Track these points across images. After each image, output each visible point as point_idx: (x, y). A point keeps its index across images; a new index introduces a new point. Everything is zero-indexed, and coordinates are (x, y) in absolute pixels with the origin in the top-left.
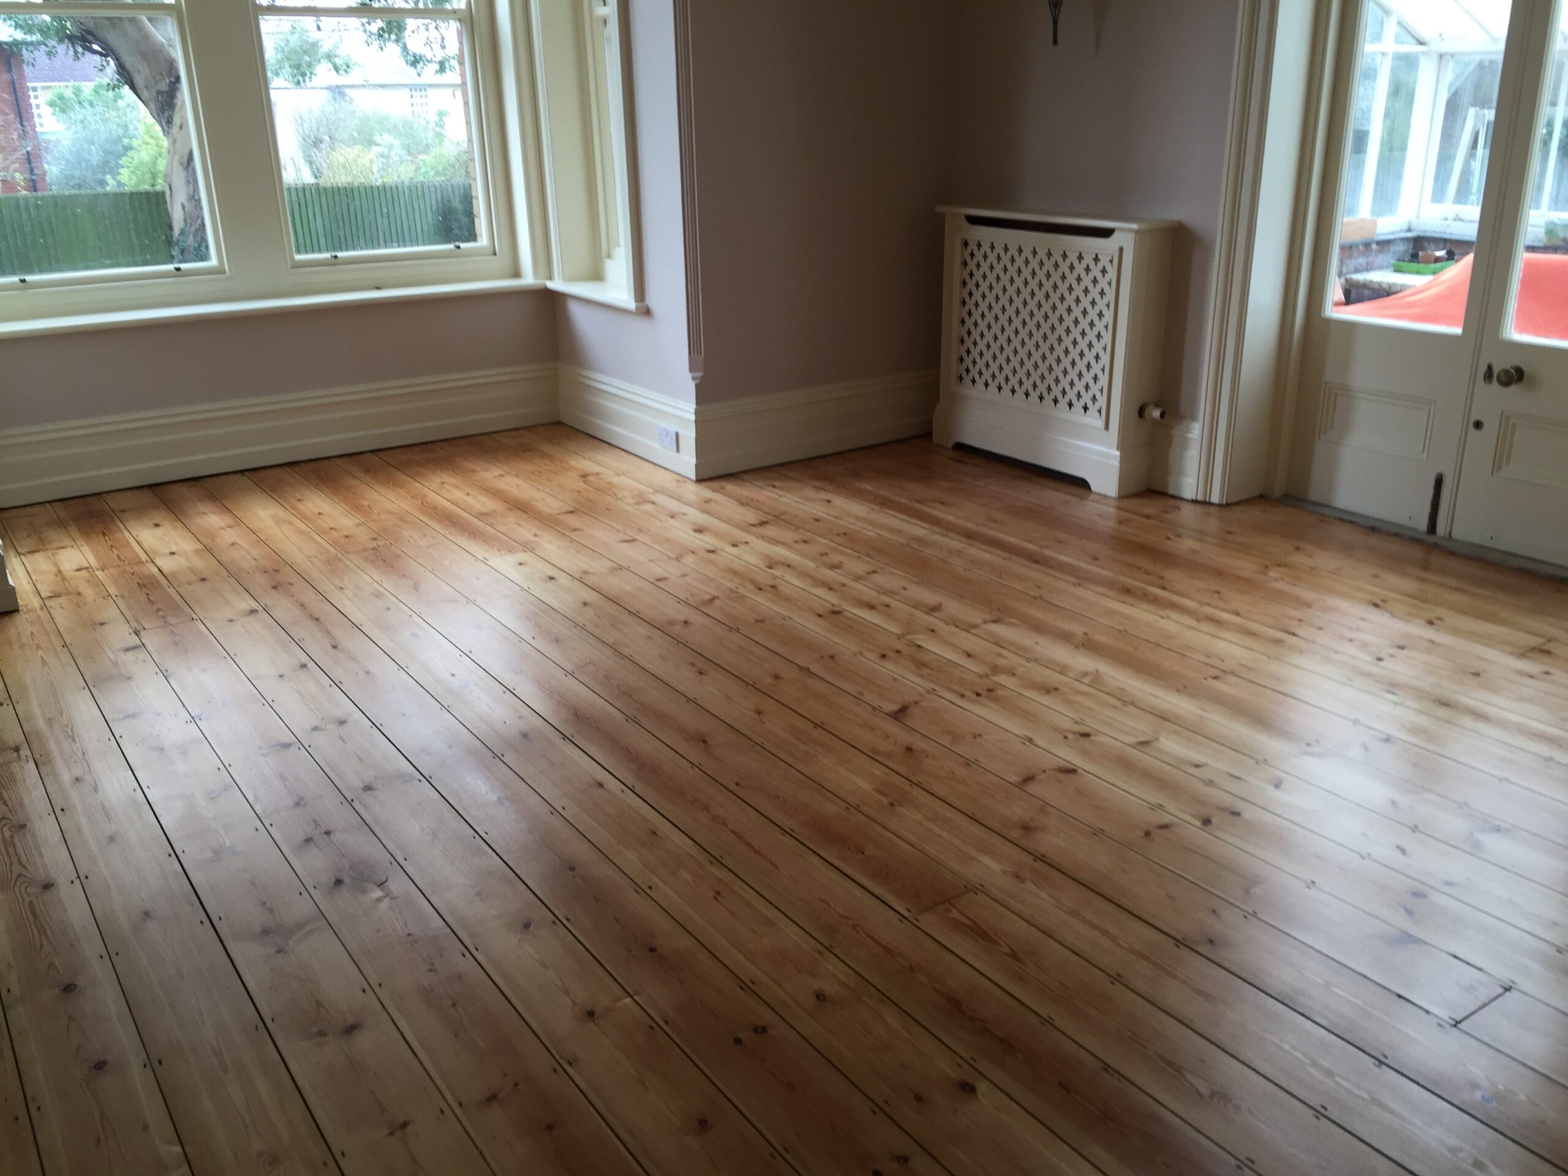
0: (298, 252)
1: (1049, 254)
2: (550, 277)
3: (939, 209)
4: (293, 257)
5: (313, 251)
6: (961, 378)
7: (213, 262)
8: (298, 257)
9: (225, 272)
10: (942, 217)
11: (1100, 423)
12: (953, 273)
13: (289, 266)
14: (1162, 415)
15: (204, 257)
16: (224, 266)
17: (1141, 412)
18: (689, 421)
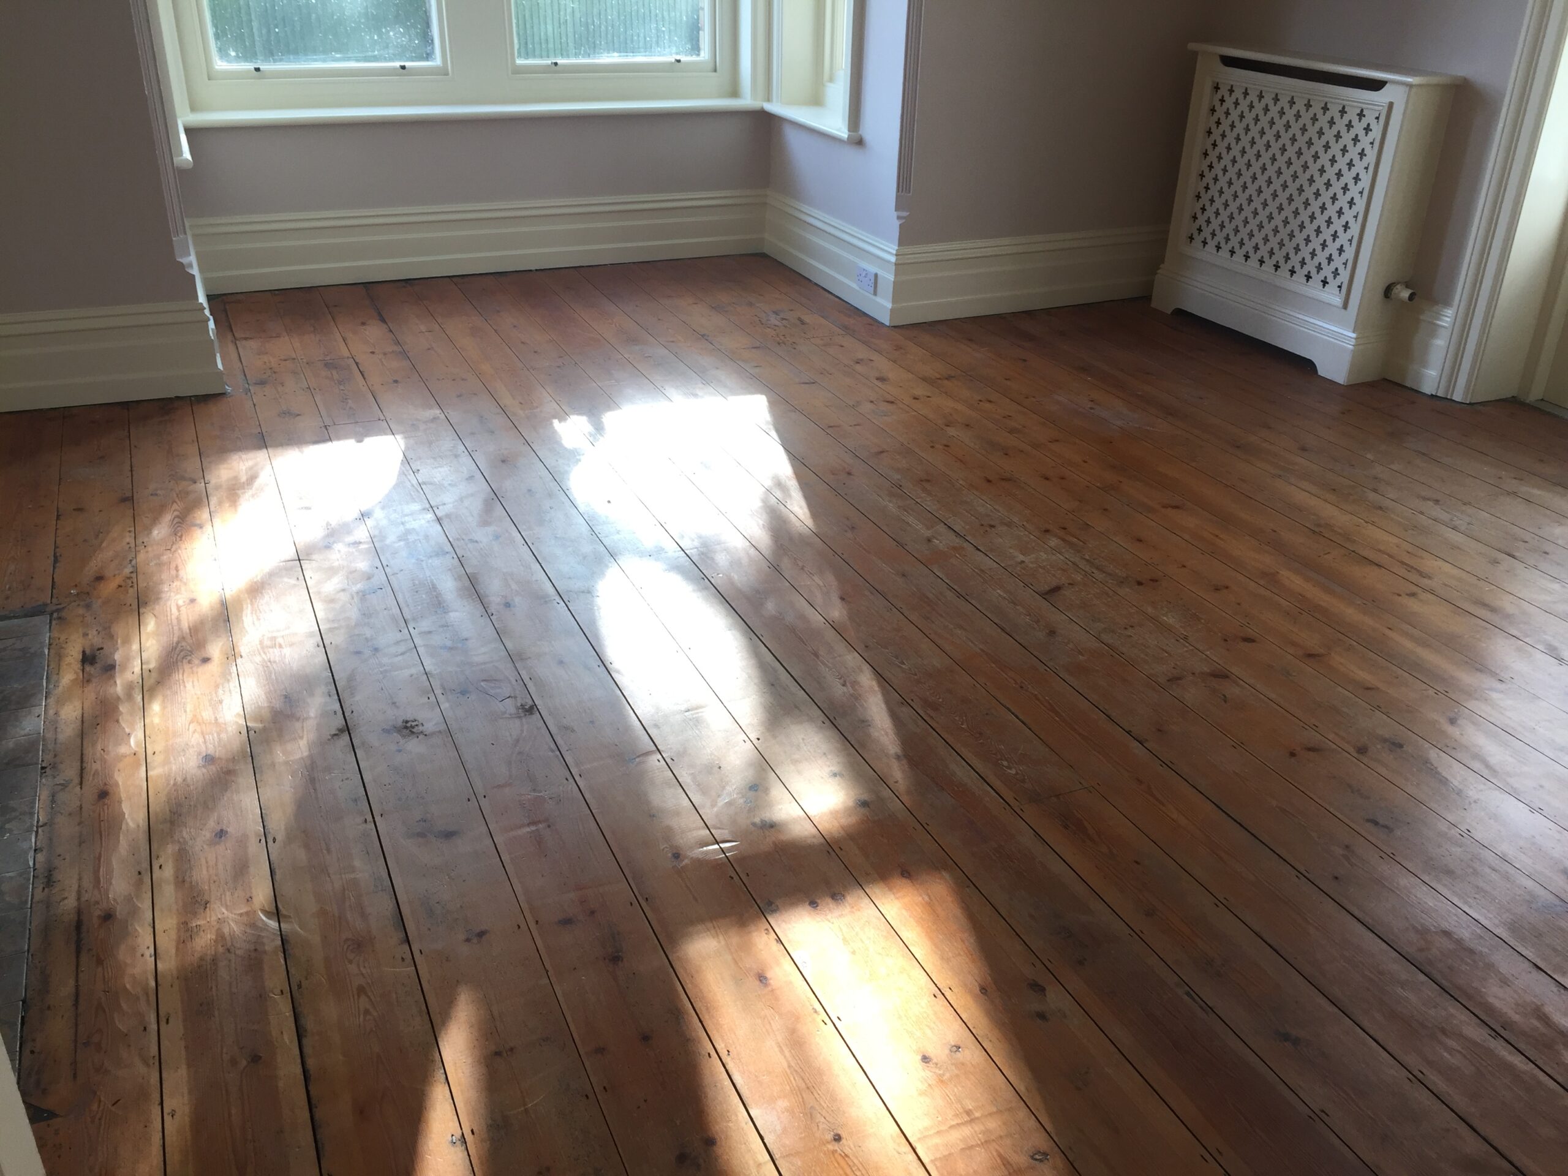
0: (520, 56)
1: (1308, 106)
2: (769, 99)
3: (1192, 46)
4: (515, 61)
5: (534, 56)
6: (1191, 238)
7: (437, 61)
8: (520, 62)
9: (447, 74)
10: (1195, 54)
11: (1338, 300)
12: (1198, 119)
13: (510, 72)
14: (1411, 297)
15: (428, 56)
16: (448, 66)
17: (1388, 292)
18: (889, 262)
